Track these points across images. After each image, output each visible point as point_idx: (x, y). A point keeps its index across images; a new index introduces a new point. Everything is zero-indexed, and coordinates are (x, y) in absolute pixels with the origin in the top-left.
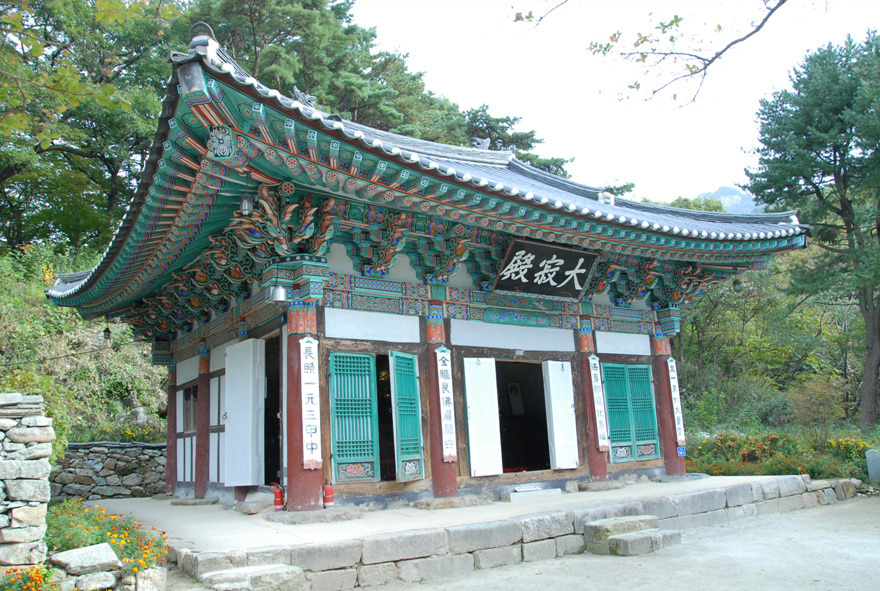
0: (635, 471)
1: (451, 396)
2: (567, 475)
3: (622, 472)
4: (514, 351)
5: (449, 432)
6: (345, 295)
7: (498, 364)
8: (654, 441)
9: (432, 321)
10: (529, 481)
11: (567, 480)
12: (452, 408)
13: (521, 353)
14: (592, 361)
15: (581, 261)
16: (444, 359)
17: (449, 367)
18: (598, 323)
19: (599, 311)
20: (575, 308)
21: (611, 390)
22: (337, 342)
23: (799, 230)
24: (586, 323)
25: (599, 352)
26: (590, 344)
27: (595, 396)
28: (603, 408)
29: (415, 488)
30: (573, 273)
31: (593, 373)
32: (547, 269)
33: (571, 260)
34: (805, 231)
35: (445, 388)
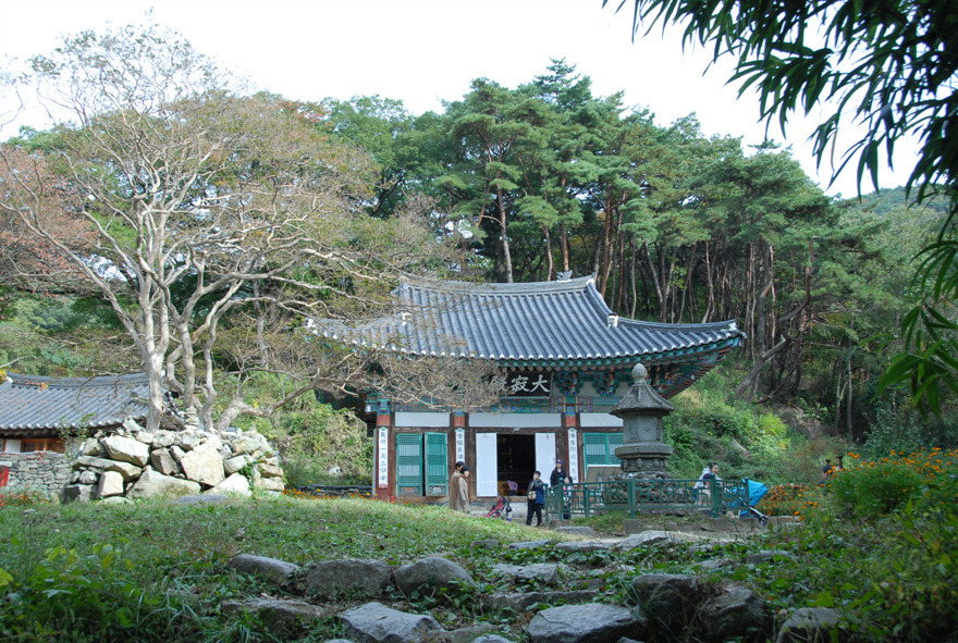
1: (463, 454)
4: (513, 428)
6: (405, 405)
7: (498, 435)
9: (455, 415)
13: (518, 429)
14: (570, 432)
15: (541, 376)
16: (460, 435)
17: (463, 439)
18: (581, 408)
19: (581, 400)
20: (560, 400)
21: (590, 450)
22: (401, 428)
23: (728, 335)
24: (570, 409)
25: (582, 425)
26: (571, 422)
27: (570, 453)
28: (576, 461)
29: (441, 500)
30: (538, 383)
31: (570, 439)
32: (518, 383)
33: (533, 376)
34: (734, 335)
35: (460, 449)
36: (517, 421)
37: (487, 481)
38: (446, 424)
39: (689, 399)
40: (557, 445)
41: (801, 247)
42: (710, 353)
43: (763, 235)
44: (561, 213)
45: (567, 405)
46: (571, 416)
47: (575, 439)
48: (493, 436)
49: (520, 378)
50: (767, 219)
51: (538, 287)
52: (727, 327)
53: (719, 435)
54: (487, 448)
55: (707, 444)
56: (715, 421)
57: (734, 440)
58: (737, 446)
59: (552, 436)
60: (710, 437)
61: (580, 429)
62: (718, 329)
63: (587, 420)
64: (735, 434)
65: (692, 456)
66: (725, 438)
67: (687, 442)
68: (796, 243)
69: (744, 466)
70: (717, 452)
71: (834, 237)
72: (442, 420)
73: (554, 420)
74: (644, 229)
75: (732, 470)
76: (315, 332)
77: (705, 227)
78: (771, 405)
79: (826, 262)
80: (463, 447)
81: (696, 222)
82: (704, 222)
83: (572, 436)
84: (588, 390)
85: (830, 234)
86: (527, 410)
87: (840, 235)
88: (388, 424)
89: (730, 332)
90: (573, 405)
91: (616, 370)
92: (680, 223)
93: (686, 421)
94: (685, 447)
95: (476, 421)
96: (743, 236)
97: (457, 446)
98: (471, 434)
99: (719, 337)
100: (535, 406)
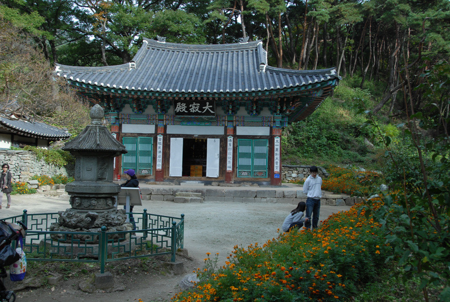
0: (251, 182)
1: (161, 150)
2: (213, 180)
3: (244, 181)
4: (193, 135)
5: (159, 162)
6: (128, 120)
7: (184, 139)
8: (265, 171)
9: (159, 126)
10: (195, 180)
11: (212, 181)
12: (161, 154)
13: (197, 136)
14: (229, 138)
15: (208, 103)
16: (160, 138)
17: (162, 141)
18: (237, 123)
19: (237, 119)
20: (224, 118)
21: (242, 149)
22: (125, 134)
23: (329, 77)
24: (230, 124)
25: (237, 134)
26: (230, 132)
27: (228, 151)
28: (231, 156)
29: (149, 178)
30: (207, 107)
31: (228, 143)
32: (193, 107)
33: (202, 103)
34: (332, 78)
35: (160, 148)
36: (196, 131)
37: (176, 167)
38: (153, 131)
39: (342, 115)
40: (221, 146)
41: (418, 25)
42: (317, 90)
43: (395, 17)
44: (271, 6)
45: (228, 121)
46: (230, 128)
47: (232, 143)
48: (181, 140)
49: (194, 104)
50: (398, 8)
51: (227, 47)
52: (329, 72)
53: (357, 136)
54: (177, 148)
55: (348, 141)
56: (355, 128)
57: (366, 139)
58: (368, 142)
59: (218, 140)
60: (350, 137)
61: (235, 136)
62: (323, 74)
63: (241, 131)
64: (367, 136)
65: (337, 148)
66: (360, 138)
67: (335, 140)
68: (415, 22)
69: (368, 154)
70: (353, 146)
71: (438, 17)
72: (150, 129)
73: (220, 131)
74: (321, 15)
75: (359, 157)
76: (59, 74)
77: (360, 13)
78: (401, 117)
79: (431, 34)
80: (161, 146)
81: (356, 10)
82: (361, 11)
83: (230, 140)
84: (242, 112)
85: (436, 16)
86: (203, 124)
87: (442, 16)
88: (117, 131)
89: (331, 76)
90: (232, 121)
91: (259, 100)
92: (344, 11)
93: (337, 127)
94: (333, 143)
95: (171, 130)
96: (383, 19)
97: (158, 145)
98: (167, 139)
99: (322, 79)
100: (208, 121)
